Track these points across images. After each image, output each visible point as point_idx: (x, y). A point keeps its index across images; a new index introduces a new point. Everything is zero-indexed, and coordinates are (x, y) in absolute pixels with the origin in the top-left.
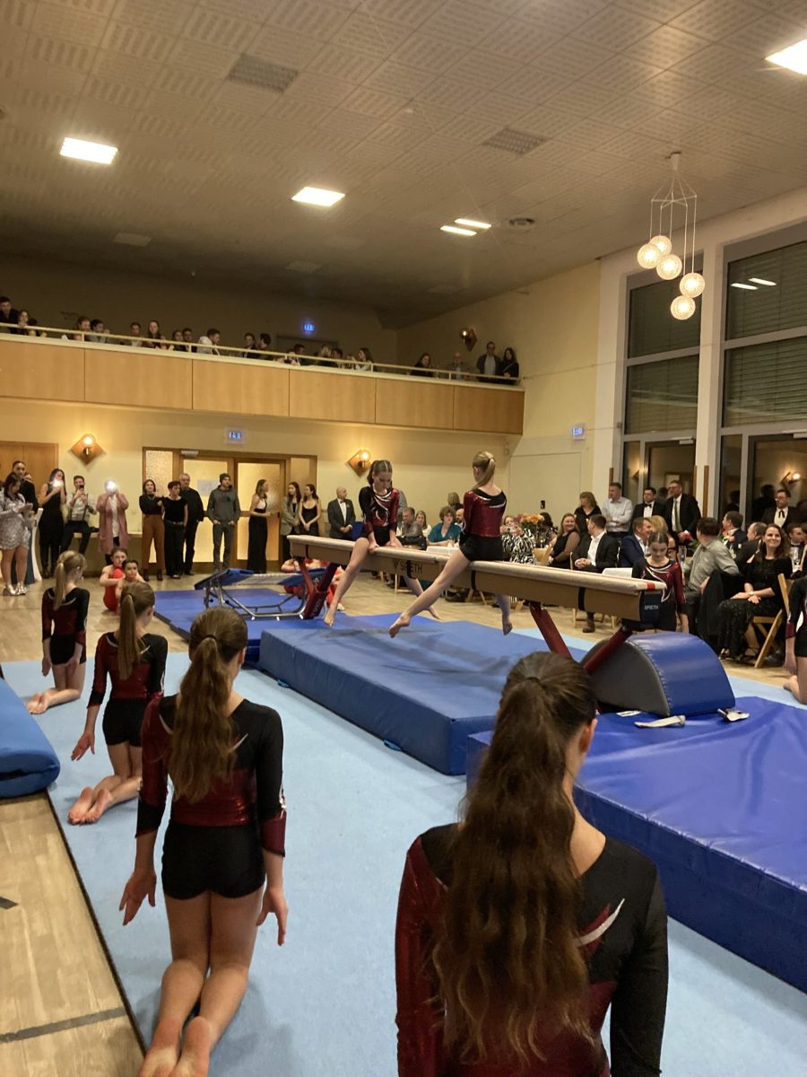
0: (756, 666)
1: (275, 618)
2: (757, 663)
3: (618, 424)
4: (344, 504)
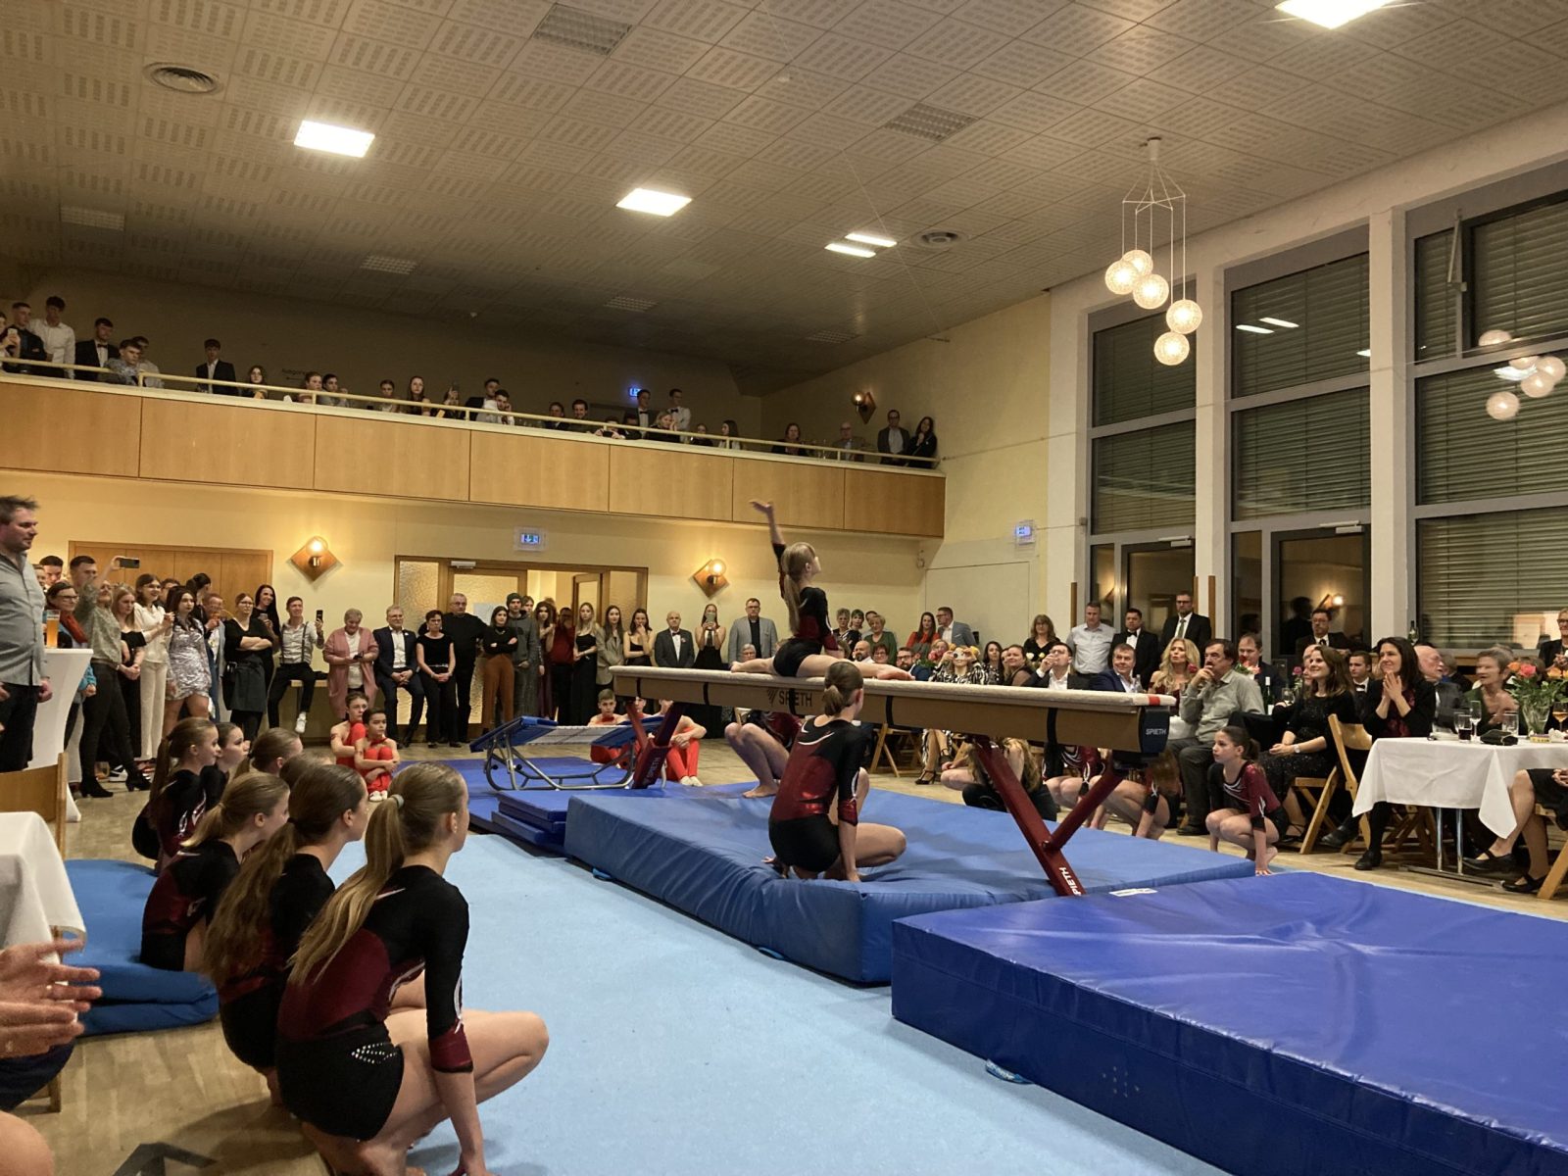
3: (1082, 519)
4: (678, 637)
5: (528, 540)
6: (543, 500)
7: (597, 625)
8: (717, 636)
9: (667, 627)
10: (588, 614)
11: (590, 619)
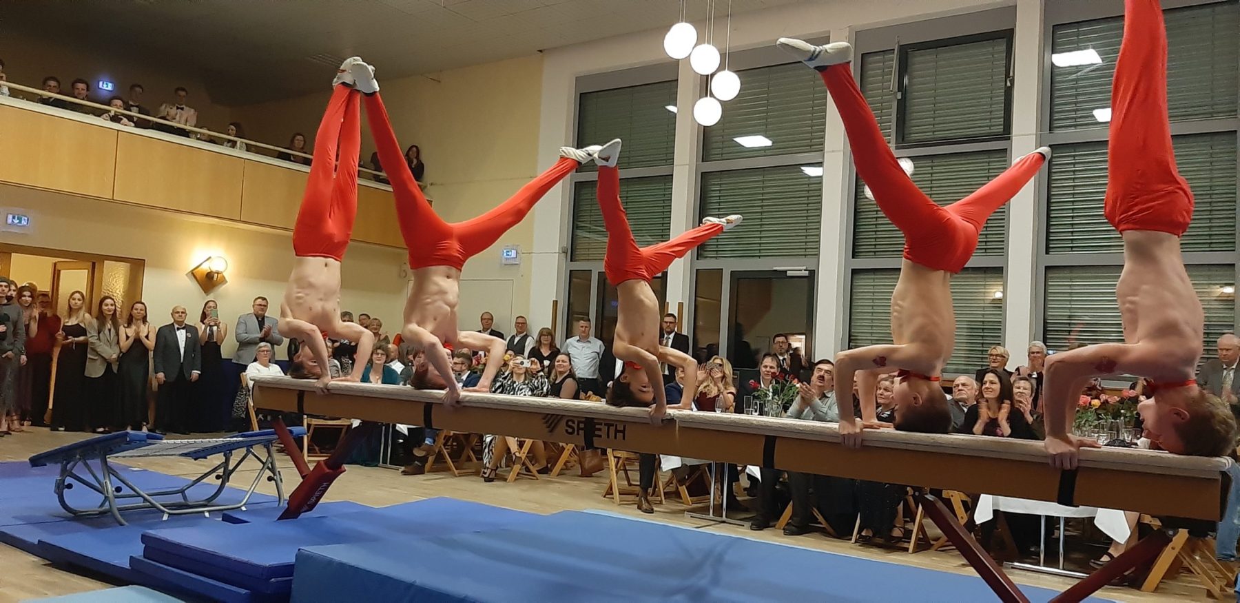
0: (911, 551)
1: (203, 512)
2: (911, 546)
3: (564, 248)
4: (184, 332)
5: (16, 221)
6: (42, 179)
7: (87, 315)
8: (219, 331)
9: (172, 321)
10: (79, 303)
11: (80, 308)
